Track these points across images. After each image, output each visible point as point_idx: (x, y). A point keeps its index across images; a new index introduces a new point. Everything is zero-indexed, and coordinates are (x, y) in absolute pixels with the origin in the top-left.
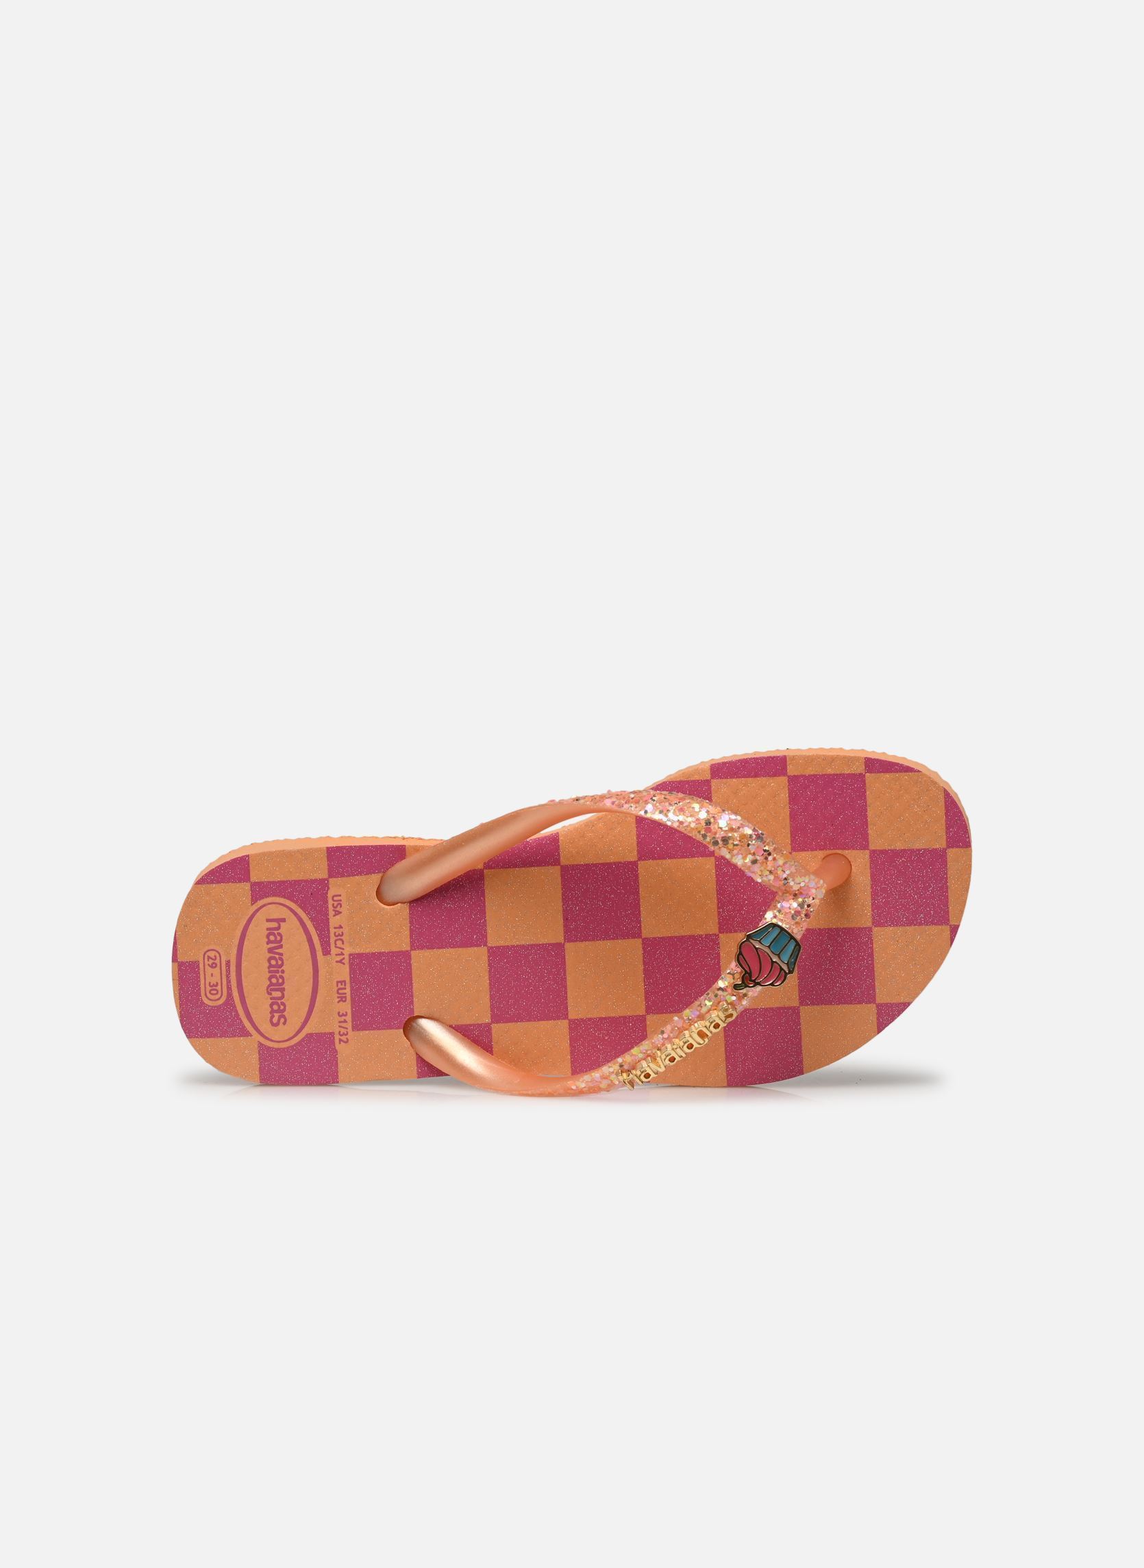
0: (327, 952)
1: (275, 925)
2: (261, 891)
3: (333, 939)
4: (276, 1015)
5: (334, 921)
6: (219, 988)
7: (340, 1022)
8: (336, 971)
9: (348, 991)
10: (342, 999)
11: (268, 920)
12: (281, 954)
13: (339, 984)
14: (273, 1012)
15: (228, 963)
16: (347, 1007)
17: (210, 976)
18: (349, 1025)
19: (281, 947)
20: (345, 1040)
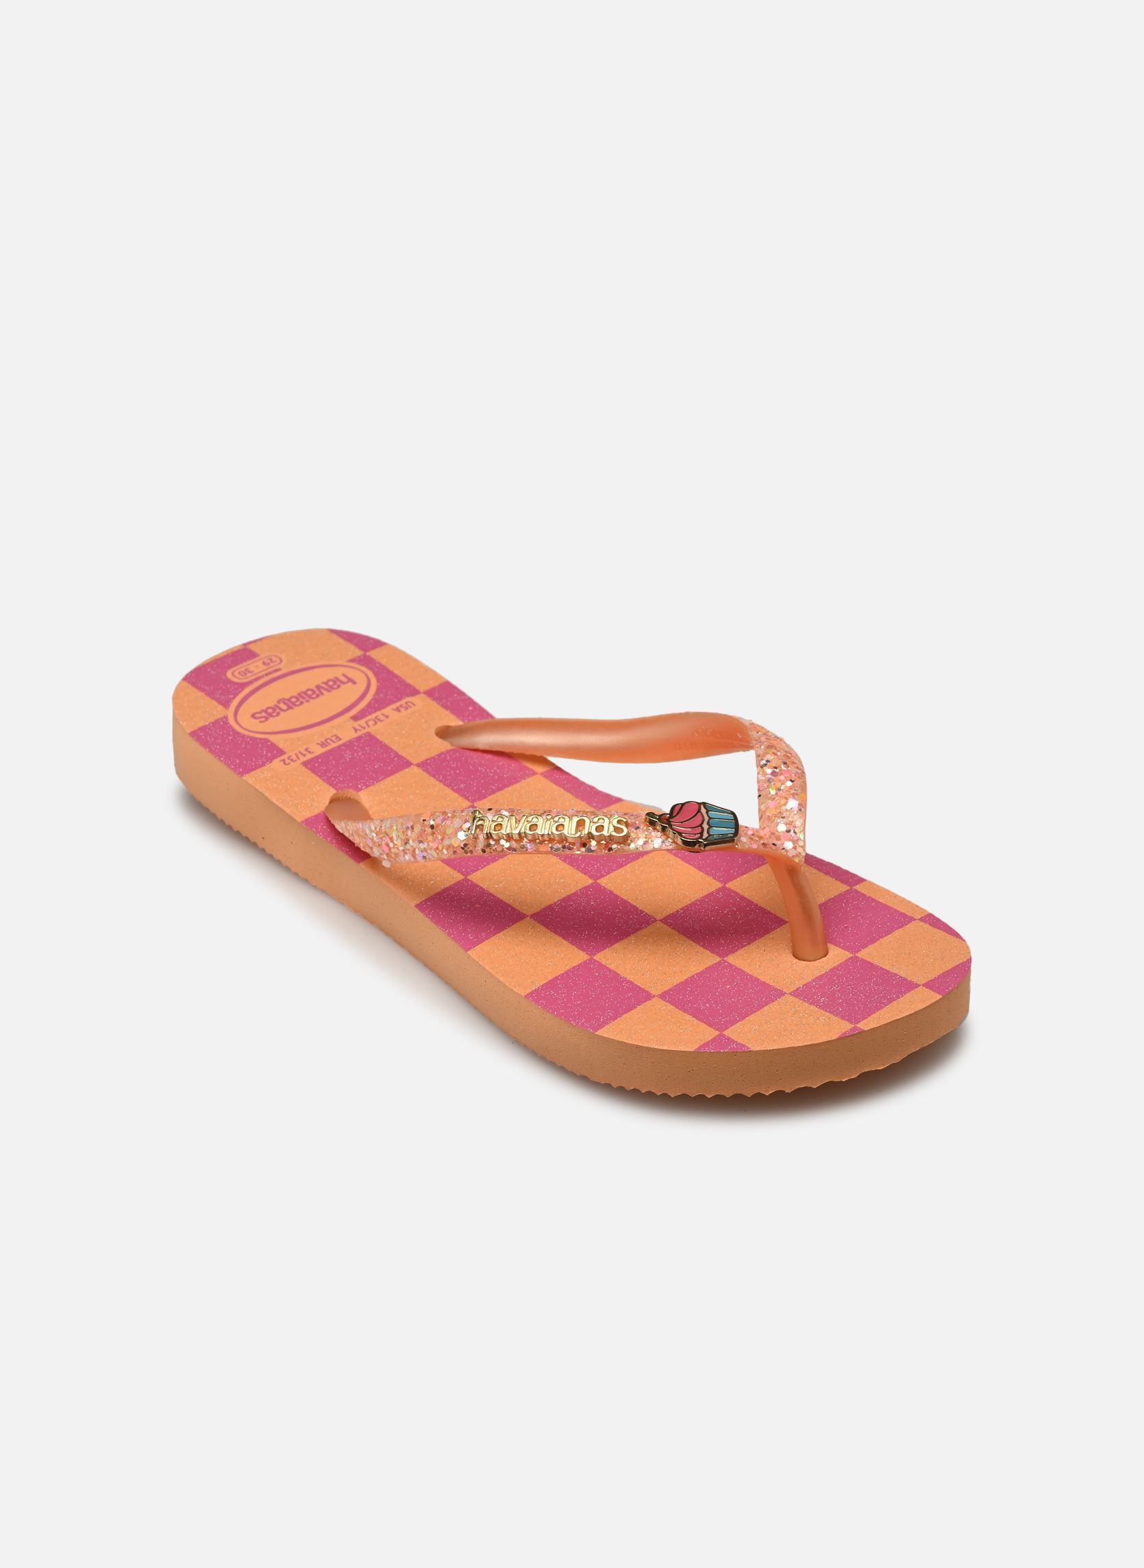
0: (355, 718)
1: (344, 679)
2: (366, 661)
3: (373, 716)
4: (264, 714)
5: (388, 710)
6: (249, 674)
7: (300, 753)
8: (346, 731)
9: (333, 746)
10: (323, 745)
11: (344, 675)
12: (322, 694)
13: (335, 737)
14: (265, 711)
15: (279, 670)
16: (319, 751)
17: (255, 667)
18: (303, 759)
19: (329, 691)
20: (287, 763)
